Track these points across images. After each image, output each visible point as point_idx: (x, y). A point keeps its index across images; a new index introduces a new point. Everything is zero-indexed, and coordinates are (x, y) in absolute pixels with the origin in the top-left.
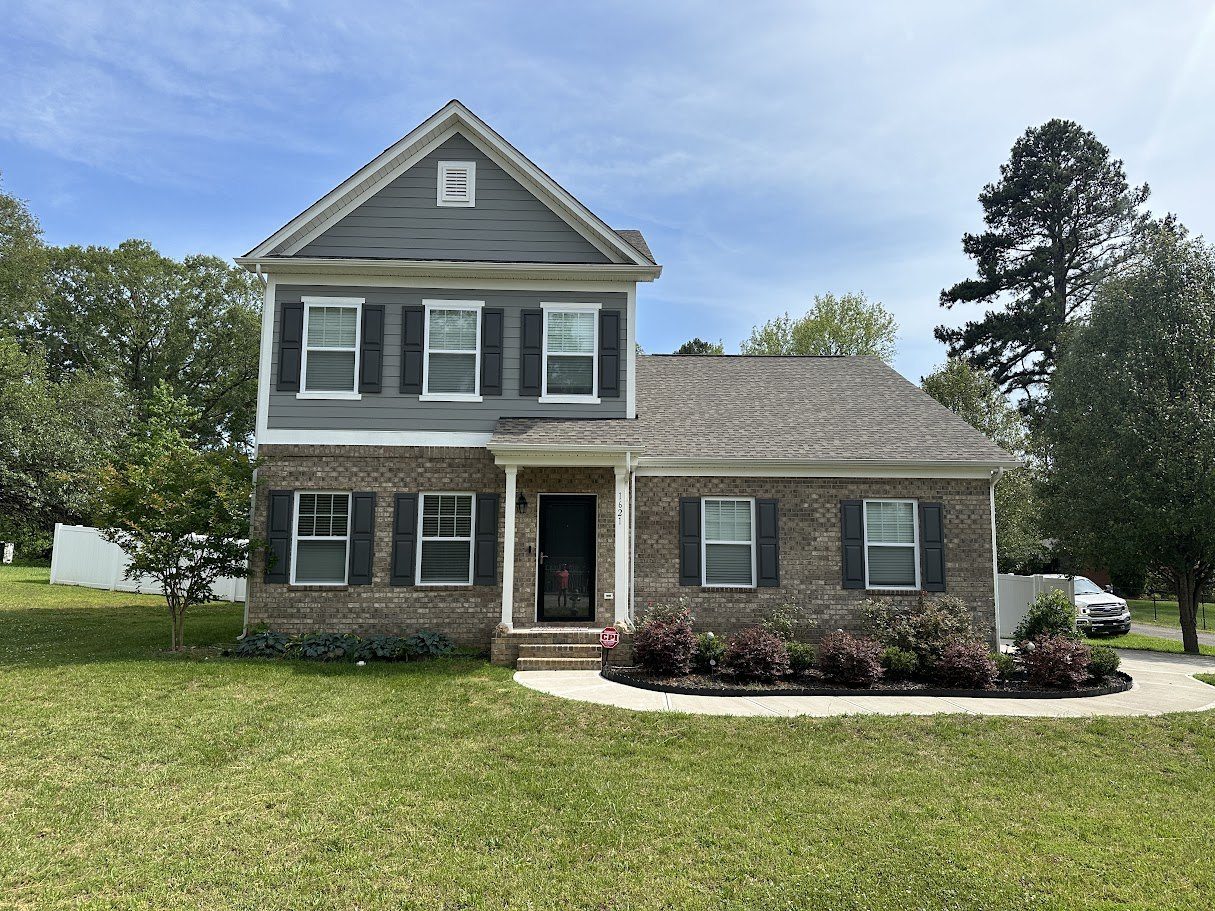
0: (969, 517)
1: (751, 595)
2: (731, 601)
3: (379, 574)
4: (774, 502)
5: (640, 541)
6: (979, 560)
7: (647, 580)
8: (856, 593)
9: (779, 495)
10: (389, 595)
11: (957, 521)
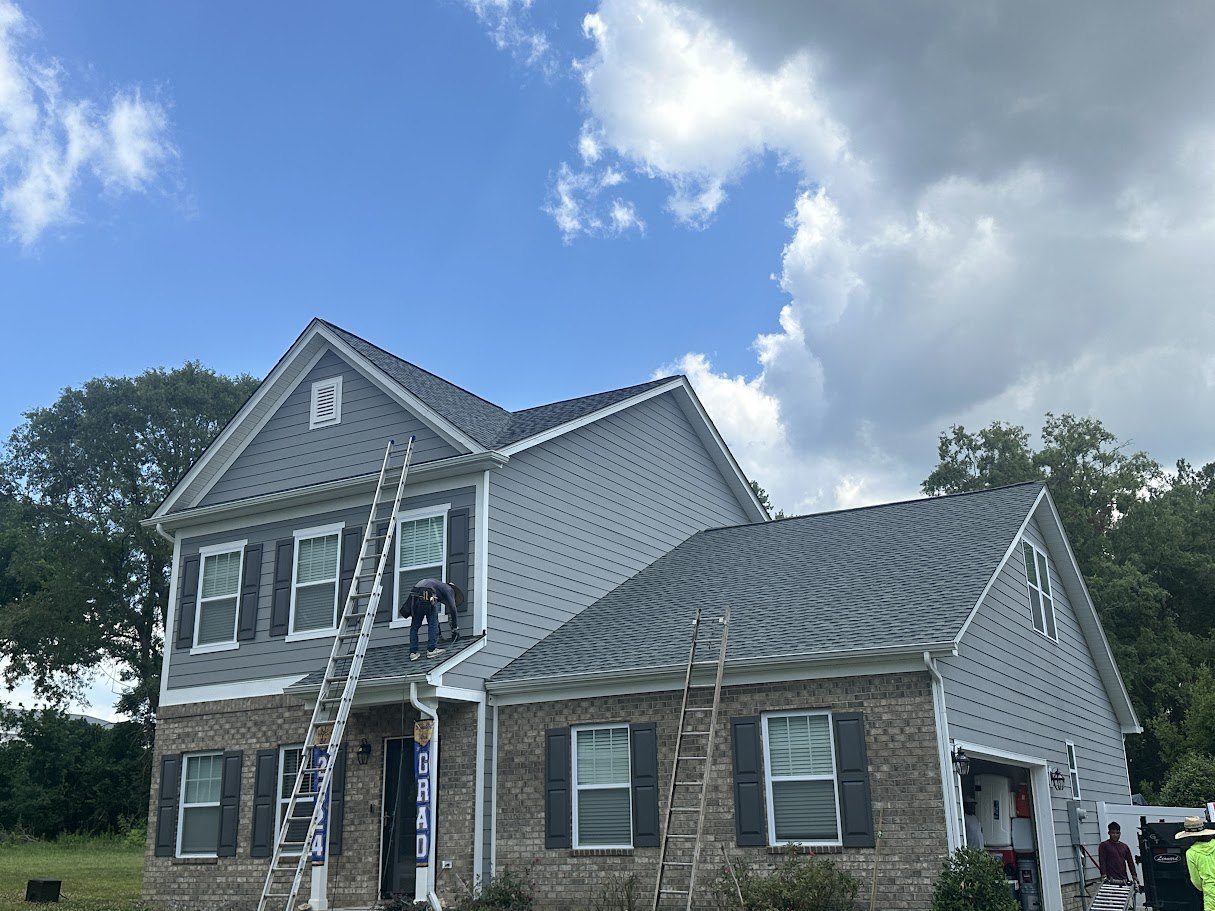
0: (902, 731)
1: (627, 859)
2: (602, 869)
3: (242, 844)
4: (651, 727)
5: (504, 791)
6: (921, 796)
7: (510, 842)
8: (755, 851)
9: (656, 718)
10: (250, 867)
11: (884, 738)
